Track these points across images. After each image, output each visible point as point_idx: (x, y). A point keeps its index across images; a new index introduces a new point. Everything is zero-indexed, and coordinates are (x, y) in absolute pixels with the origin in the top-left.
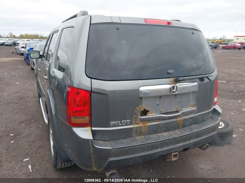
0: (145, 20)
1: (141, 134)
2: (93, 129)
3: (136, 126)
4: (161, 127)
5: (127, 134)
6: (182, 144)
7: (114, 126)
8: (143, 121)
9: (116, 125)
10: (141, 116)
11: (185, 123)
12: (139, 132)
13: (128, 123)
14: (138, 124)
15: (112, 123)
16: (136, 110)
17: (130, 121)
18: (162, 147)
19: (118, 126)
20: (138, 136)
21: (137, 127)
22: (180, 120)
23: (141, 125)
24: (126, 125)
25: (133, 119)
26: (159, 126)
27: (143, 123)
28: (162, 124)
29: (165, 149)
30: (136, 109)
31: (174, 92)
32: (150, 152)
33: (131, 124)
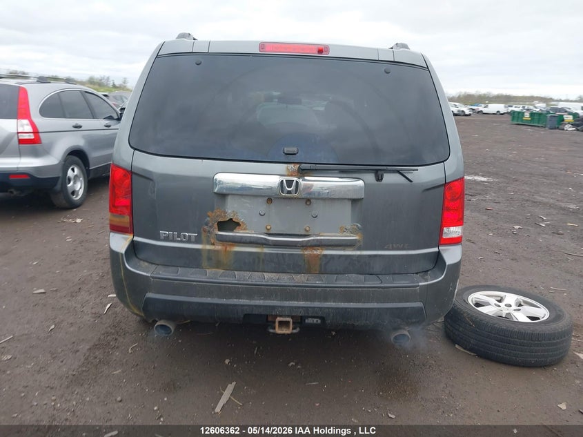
0: (262, 45)
1: (218, 265)
2: (136, 239)
3: (208, 247)
4: (263, 260)
5: (191, 259)
6: (302, 304)
7: (167, 239)
8: (222, 240)
9: (171, 237)
10: (219, 230)
11: (326, 264)
12: (215, 261)
13: (193, 239)
14: (213, 244)
15: (163, 233)
16: (209, 216)
17: (195, 236)
18: (250, 297)
19: (173, 241)
20: (214, 267)
21: (209, 250)
22: (310, 254)
23: (218, 247)
24: (189, 241)
25: (203, 233)
26: (259, 258)
27: (223, 245)
28: (265, 254)
29: (257, 304)
30: (208, 214)
31: (289, 192)
32: (224, 301)
33: (197, 241)
